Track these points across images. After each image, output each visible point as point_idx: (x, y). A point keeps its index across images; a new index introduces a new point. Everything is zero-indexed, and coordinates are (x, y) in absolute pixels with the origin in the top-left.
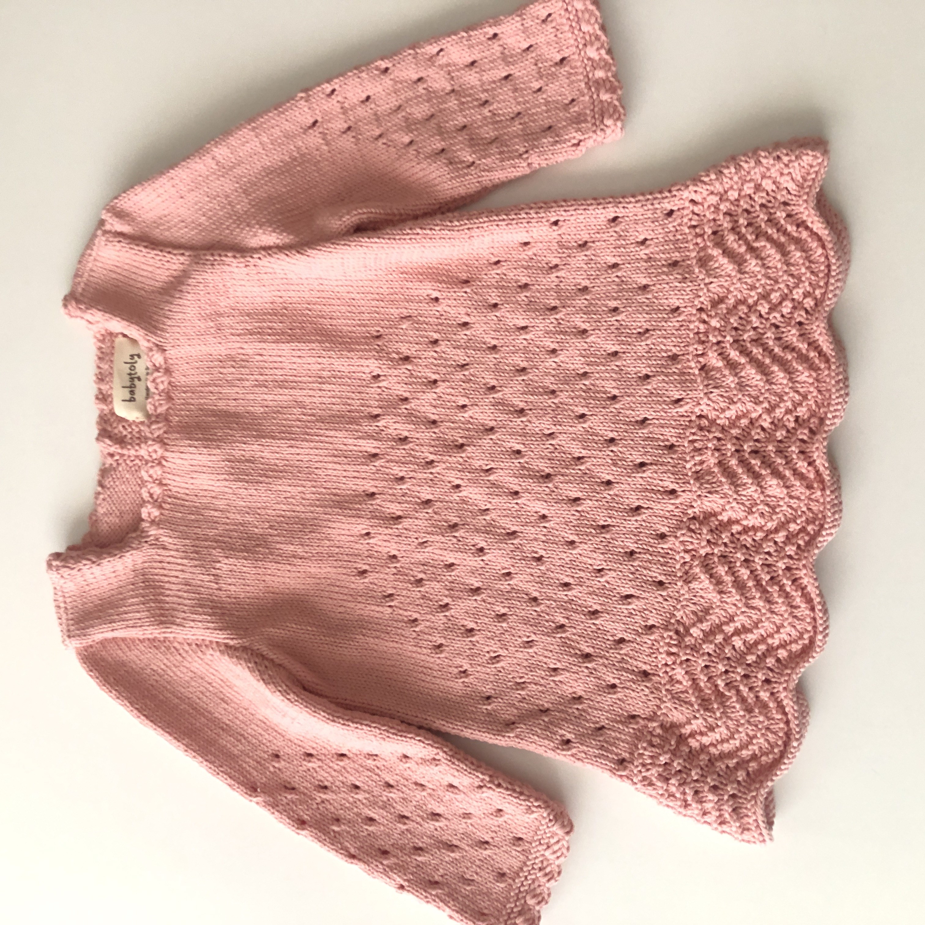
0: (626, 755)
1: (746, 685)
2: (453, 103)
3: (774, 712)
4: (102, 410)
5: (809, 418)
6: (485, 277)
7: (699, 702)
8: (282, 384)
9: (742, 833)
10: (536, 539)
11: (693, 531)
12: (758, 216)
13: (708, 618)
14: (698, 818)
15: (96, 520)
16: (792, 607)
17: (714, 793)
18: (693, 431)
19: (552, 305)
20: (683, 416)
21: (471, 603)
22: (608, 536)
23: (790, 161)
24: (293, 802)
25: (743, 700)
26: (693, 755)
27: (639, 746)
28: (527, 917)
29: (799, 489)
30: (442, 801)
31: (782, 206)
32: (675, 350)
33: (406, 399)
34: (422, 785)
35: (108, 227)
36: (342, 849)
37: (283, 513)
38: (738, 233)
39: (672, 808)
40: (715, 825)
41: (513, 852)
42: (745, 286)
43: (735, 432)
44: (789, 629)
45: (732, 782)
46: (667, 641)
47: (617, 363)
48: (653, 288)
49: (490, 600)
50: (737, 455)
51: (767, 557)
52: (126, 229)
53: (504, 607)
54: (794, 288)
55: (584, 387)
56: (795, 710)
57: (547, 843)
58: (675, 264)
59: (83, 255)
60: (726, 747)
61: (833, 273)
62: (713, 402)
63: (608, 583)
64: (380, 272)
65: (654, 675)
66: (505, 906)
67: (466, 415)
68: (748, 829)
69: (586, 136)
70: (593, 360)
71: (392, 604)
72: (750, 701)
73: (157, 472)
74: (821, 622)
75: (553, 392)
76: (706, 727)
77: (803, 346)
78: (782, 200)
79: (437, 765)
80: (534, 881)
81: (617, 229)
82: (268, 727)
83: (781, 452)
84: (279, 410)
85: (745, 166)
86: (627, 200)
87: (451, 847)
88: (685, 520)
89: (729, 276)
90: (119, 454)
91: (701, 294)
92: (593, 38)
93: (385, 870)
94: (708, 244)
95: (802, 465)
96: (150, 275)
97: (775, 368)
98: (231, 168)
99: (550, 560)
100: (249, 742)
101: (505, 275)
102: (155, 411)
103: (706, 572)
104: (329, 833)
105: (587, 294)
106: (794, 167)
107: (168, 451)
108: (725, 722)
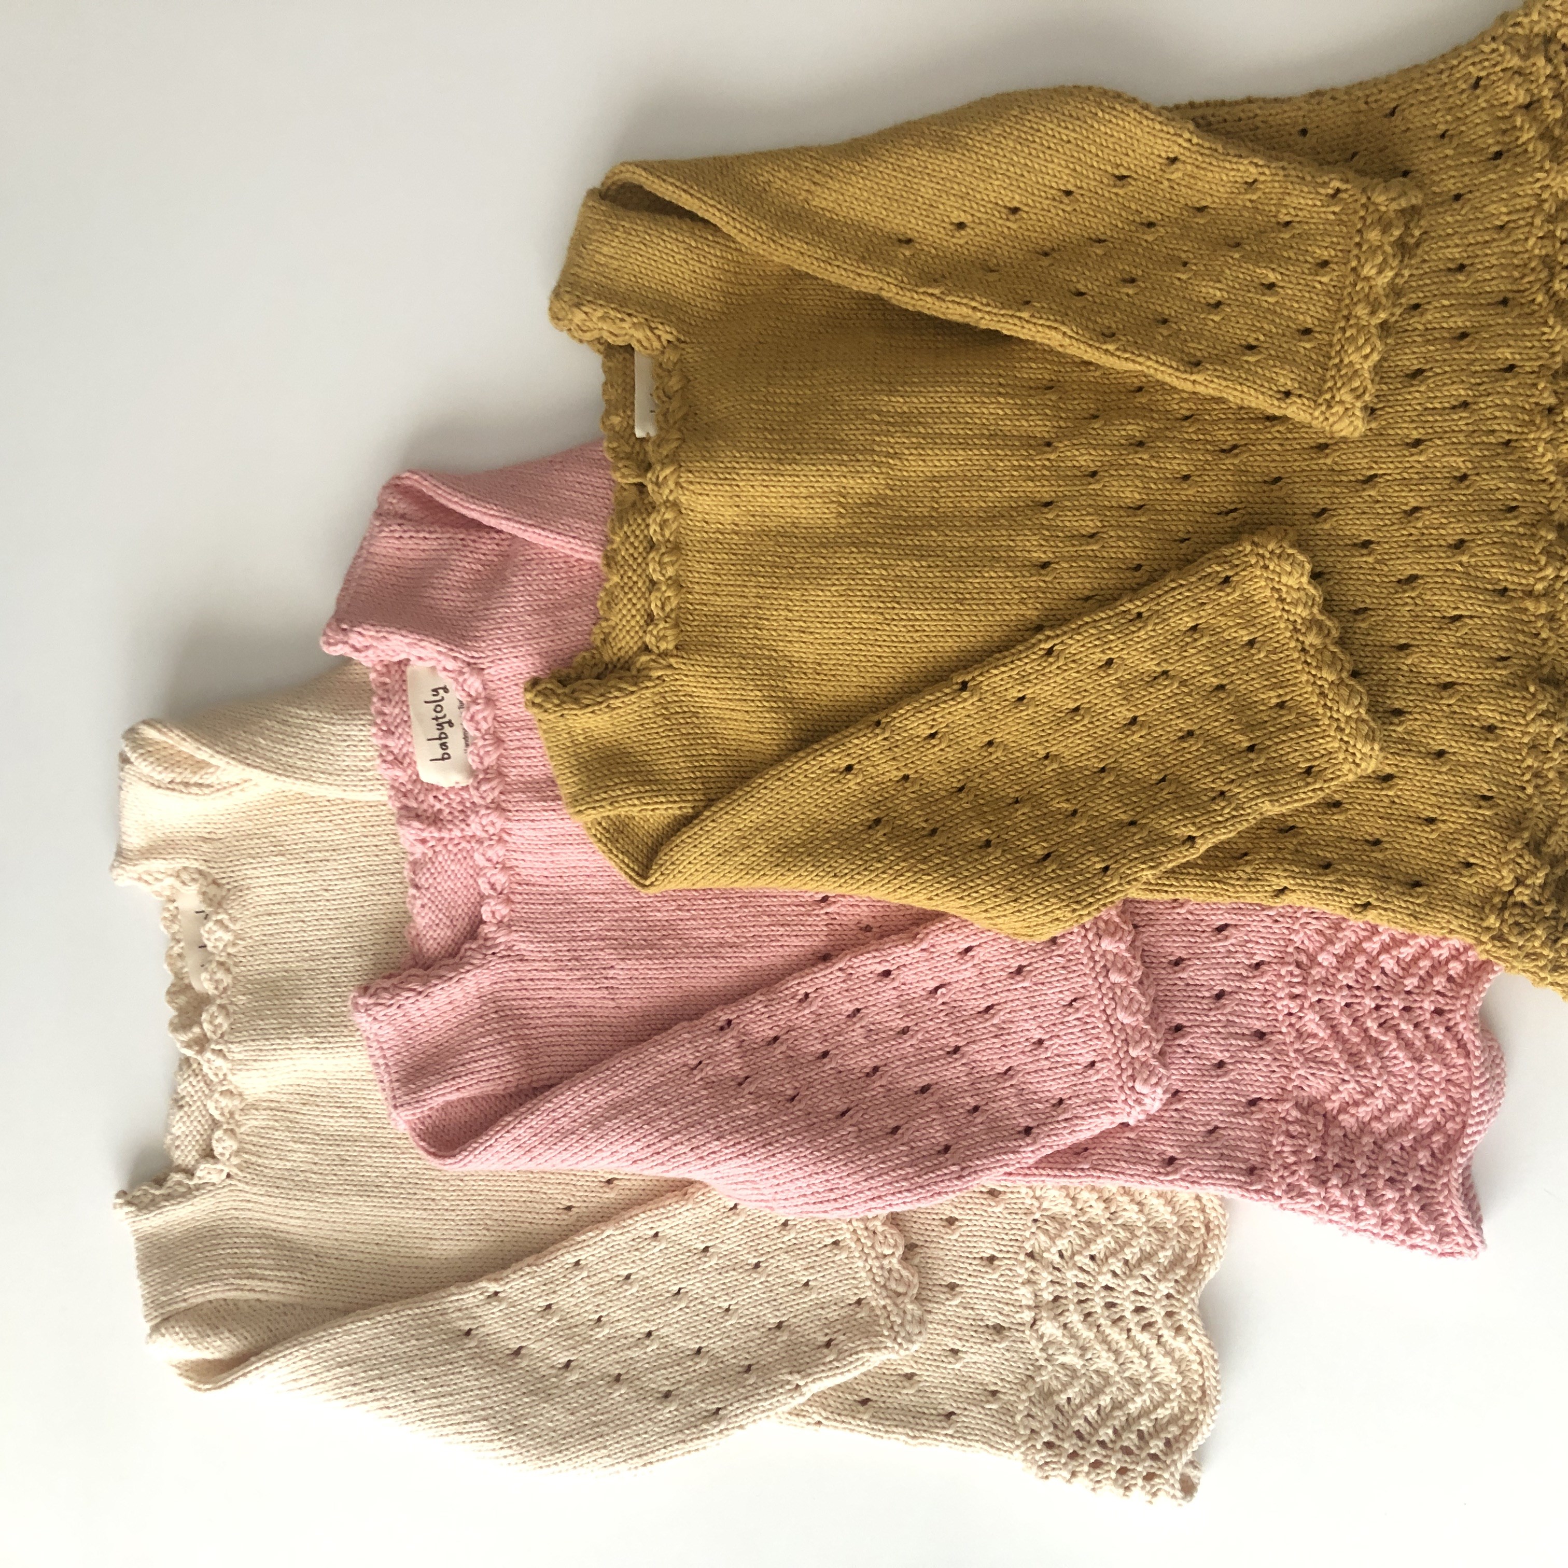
0: (1255, 1160)
1: (1408, 1021)
3: (1454, 1055)
4: (398, 778)
7: (1346, 1057)
9: (1440, 1241)
14: (1375, 1231)
15: (419, 935)
17: (1392, 1189)
26: (1349, 1140)
27: (1273, 1143)
40: (1401, 1237)
45: (1414, 1169)
46: (1286, 979)
60: (1395, 1117)
65: (1272, 1033)
68: (1448, 1235)
72: (1418, 1043)
73: (496, 853)
76: (1361, 1092)
90: (435, 838)
102: (481, 763)
107: (510, 820)
108: (1386, 1081)
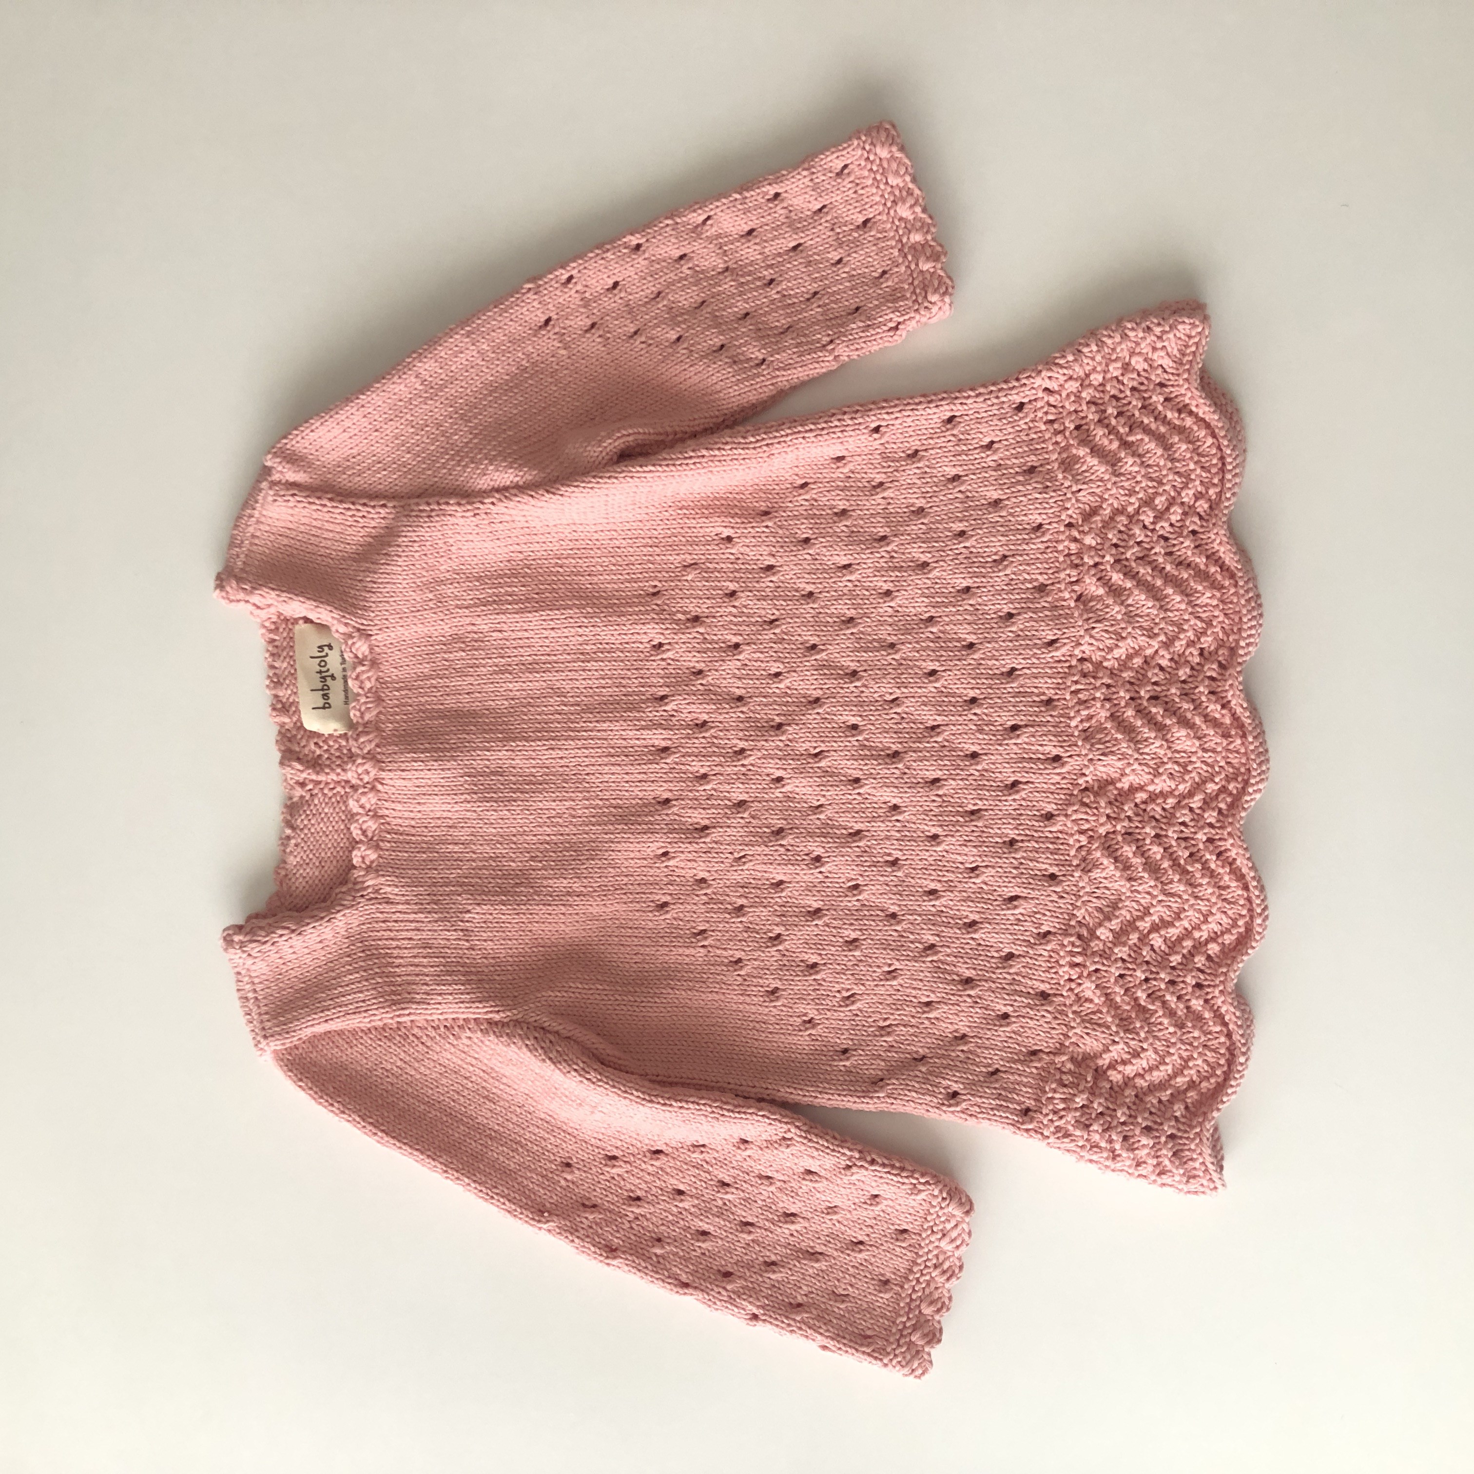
0: (1030, 1103)
1: (1173, 993)
2: (728, 285)
3: (1211, 1023)
4: (282, 725)
5: (1217, 650)
6: (790, 505)
7: (1117, 1022)
8: (531, 668)
9: (1187, 1182)
10: (888, 838)
11: (1086, 805)
12: (1130, 403)
13: (1117, 913)
14: (1130, 1171)
15: (286, 875)
16: (1219, 887)
17: (1147, 1136)
18: (1075, 679)
19: (881, 534)
20: (1059, 661)
21: (812, 929)
22: (980, 824)
23: (1164, 332)
24: (597, 1224)
25: (1172, 1014)
26: (1115, 1092)
27: (1047, 1089)
28: (926, 1331)
29: (1214, 738)
30: (797, 1194)
31: (1158, 388)
32: (1042, 579)
33: (700, 672)
34: (768, 1178)
35: (276, 477)
36: (669, 1277)
37: (548, 838)
38: (1107, 426)
39: (1096, 1162)
40: (1153, 1177)
41: (898, 1249)
42: (1122, 492)
43: (1126, 675)
44: (1219, 916)
45: (1169, 1119)
46: (1068, 949)
47: (971, 602)
48: (1006, 502)
49: (835, 923)
50: (1133, 704)
51: (1182, 828)
52: (299, 477)
53: (854, 930)
54: (1182, 489)
55: (931, 636)
56: (1237, 1017)
57: (942, 1230)
58: (1032, 470)
59: (239, 517)
60: (1157, 1076)
61: (1229, 467)
62: (1097, 640)
63: (986, 884)
64: (653, 510)
65: (1055, 995)
66: (894, 1322)
67: (782, 686)
68: (1194, 1177)
69: (906, 317)
70: (939, 600)
71: (706, 943)
72: (1180, 1013)
73: (370, 800)
74: (1258, 902)
75: (892, 646)
76: (1129, 1053)
77: (1201, 561)
78: (1158, 381)
79: (788, 1146)
80: (928, 1283)
81: (955, 432)
82: (553, 1127)
83: (1186, 694)
84: (531, 702)
85: (1109, 342)
86: (965, 395)
87: (814, 1255)
88: (1075, 792)
89: (1101, 480)
90: (312, 781)
91: (1069, 506)
92: (904, 193)
93: (730, 1297)
94: (1072, 442)
95: (1214, 709)
96: (338, 537)
97: (1170, 591)
98: (442, 388)
99: (908, 862)
100: (528, 1151)
101: (816, 501)
102: (362, 718)
103: (1109, 856)
104: (650, 1258)
105: (925, 517)
106: (1168, 339)
107: (383, 771)
108: (1151, 1044)
